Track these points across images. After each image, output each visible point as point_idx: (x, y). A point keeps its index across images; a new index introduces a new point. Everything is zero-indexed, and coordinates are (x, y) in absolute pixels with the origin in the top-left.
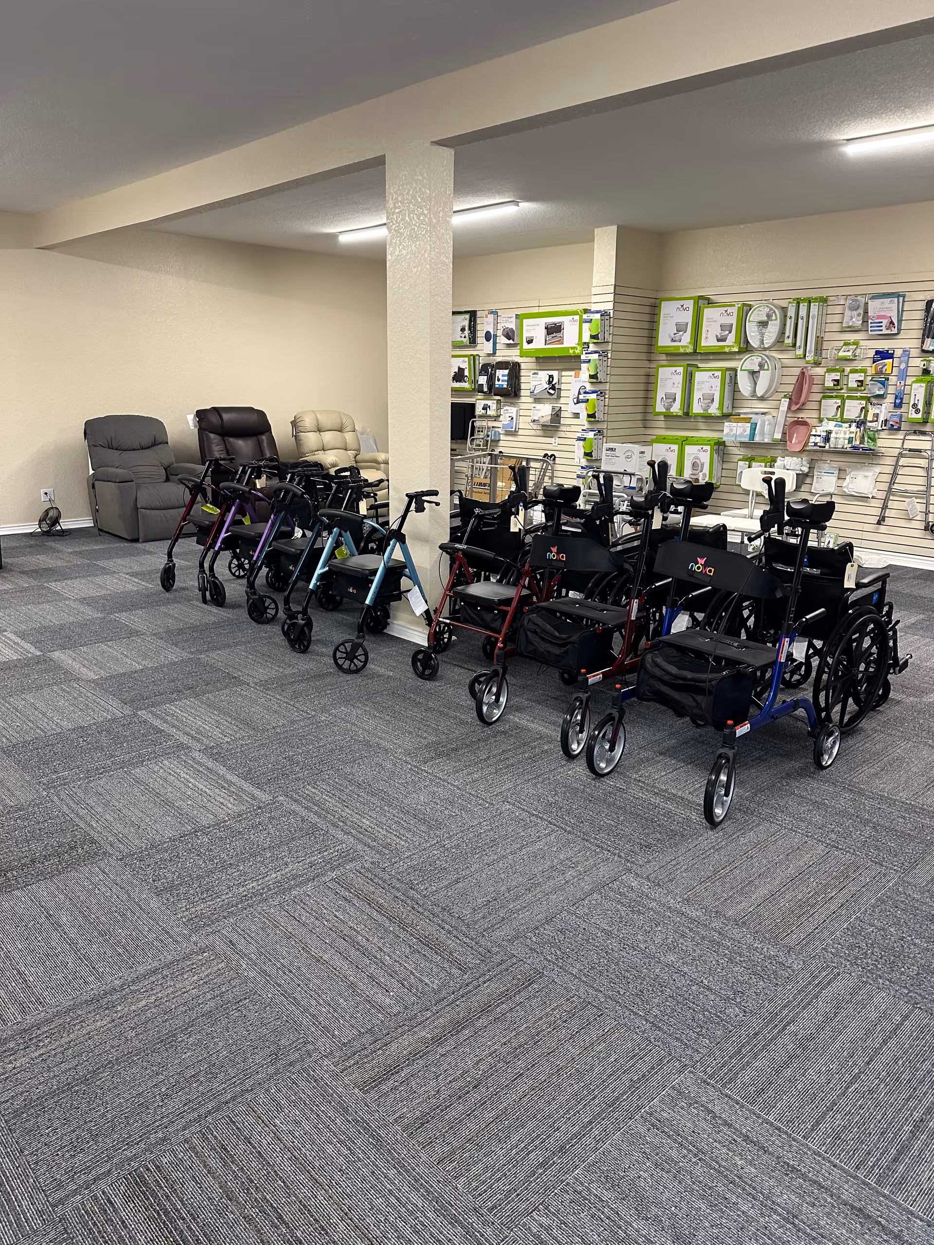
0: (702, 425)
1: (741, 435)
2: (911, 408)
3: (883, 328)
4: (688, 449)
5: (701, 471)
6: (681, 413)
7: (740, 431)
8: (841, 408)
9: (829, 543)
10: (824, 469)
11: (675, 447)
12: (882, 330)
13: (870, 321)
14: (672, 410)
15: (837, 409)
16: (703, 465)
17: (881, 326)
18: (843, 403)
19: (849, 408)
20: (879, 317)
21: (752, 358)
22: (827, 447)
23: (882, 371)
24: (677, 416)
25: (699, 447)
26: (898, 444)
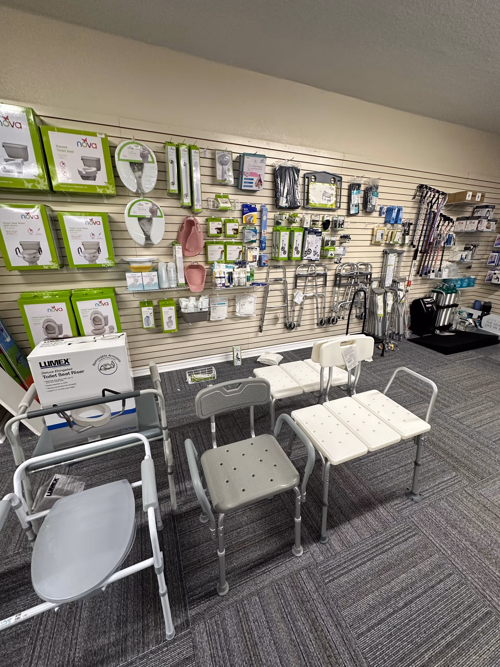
0: (80, 277)
1: (149, 284)
2: (280, 250)
3: (254, 185)
4: (81, 306)
5: (106, 325)
6: (55, 266)
7: (146, 281)
8: (224, 252)
9: (237, 354)
10: (217, 301)
11: (63, 305)
12: (252, 187)
13: (244, 177)
14: (39, 263)
15: (222, 253)
16: (106, 318)
17: (252, 183)
18: (225, 248)
19: (230, 252)
20: (252, 174)
21: (142, 202)
22: (231, 286)
23: (250, 221)
24: (50, 270)
25: (97, 301)
26: (264, 276)
